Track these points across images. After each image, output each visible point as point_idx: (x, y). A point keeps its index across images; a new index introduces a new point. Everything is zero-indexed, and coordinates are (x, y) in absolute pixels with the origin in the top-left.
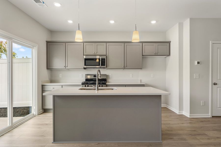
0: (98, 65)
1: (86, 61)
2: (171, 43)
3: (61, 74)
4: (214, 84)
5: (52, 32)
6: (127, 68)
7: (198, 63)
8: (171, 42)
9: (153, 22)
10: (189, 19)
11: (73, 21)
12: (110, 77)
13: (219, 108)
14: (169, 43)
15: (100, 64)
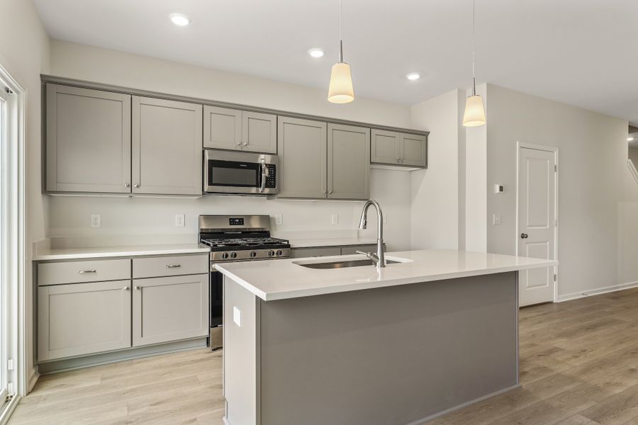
0: (255, 184)
1: (214, 168)
2: (429, 137)
3: (99, 216)
4: (523, 237)
5: (55, 42)
6: (333, 196)
7: (501, 189)
8: (429, 133)
9: (414, 77)
10: (486, 84)
11: (190, 21)
12: (277, 223)
13: (529, 287)
14: (425, 134)
15: (263, 182)
